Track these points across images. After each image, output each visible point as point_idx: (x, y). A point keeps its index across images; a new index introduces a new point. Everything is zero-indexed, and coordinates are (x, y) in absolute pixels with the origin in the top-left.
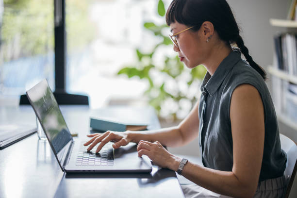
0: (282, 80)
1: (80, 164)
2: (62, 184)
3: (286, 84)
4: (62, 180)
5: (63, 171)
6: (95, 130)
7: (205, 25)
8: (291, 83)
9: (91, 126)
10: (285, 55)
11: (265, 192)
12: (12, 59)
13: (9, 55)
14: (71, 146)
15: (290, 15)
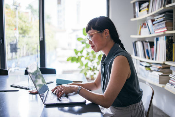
0: (137, 60)
1: (52, 100)
2: (44, 111)
3: (139, 61)
4: (44, 109)
5: (44, 104)
6: (58, 84)
7: (105, 31)
8: (141, 61)
9: (57, 83)
10: (137, 50)
11: (136, 109)
12: (23, 56)
13: (22, 55)
14: (48, 92)
15: (138, 33)
